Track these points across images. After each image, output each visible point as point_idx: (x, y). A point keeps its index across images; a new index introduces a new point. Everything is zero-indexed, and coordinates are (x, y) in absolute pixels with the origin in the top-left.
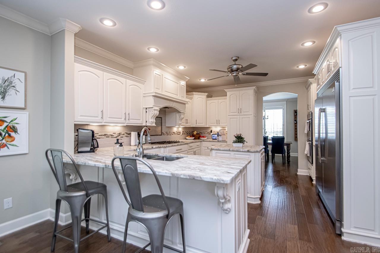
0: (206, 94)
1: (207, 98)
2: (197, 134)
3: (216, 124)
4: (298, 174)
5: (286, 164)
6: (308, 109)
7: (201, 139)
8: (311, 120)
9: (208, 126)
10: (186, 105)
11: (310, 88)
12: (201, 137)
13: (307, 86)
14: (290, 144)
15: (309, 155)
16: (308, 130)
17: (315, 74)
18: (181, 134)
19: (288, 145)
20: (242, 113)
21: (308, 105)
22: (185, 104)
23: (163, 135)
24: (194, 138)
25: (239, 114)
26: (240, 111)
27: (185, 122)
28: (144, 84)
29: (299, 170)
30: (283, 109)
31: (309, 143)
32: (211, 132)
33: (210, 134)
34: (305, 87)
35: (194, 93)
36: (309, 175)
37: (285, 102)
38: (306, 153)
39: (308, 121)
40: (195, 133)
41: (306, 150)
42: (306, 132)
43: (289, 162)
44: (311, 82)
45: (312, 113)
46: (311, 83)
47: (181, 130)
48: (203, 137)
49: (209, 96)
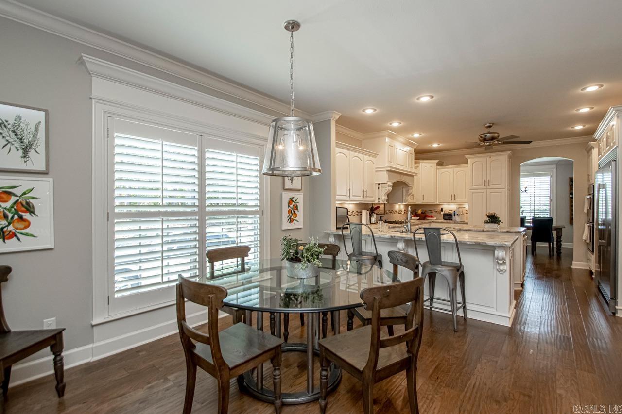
0: (437, 161)
1: (437, 166)
2: (422, 213)
3: (450, 200)
4: (572, 267)
5: (555, 257)
6: (589, 180)
7: (428, 220)
8: (592, 196)
9: (438, 203)
10: (415, 177)
11: (592, 153)
12: (429, 217)
13: (589, 150)
14: (561, 229)
15: (588, 241)
16: (589, 209)
17: (596, 138)
18: (403, 212)
19: (559, 230)
20: (491, 186)
21: (589, 175)
22: (412, 176)
23: (386, 215)
24: (418, 218)
25: (485, 188)
26: (487, 183)
27: (410, 198)
28: (375, 158)
29: (573, 262)
30: (551, 176)
31: (589, 226)
32: (442, 210)
33: (440, 213)
34: (586, 150)
35: (421, 161)
36: (589, 269)
37: (555, 166)
38: (584, 238)
39: (588, 197)
40: (420, 212)
41: (584, 235)
42: (585, 211)
43: (559, 253)
44: (592, 146)
45: (593, 186)
46: (592, 148)
47: (402, 207)
48: (431, 217)
49: (440, 164)
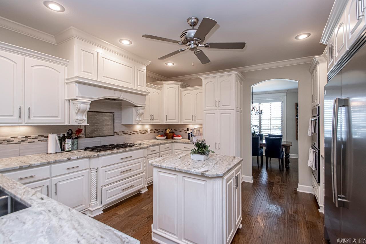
0: (180, 83)
1: (180, 88)
2: (170, 132)
3: (191, 120)
4: (298, 190)
5: (285, 171)
6: (313, 102)
7: (175, 139)
8: (317, 118)
9: (182, 123)
10: (147, 96)
11: (317, 71)
12: (175, 137)
13: (312, 69)
14: (289, 146)
15: (314, 169)
16: (313, 132)
17: (324, 44)
18: (149, 132)
19: (287, 147)
20: (221, 107)
21: (313, 96)
22: (145, 95)
23: (115, 136)
24: (165, 137)
25: (216, 108)
26: (218, 104)
27: (150, 118)
28: (66, 66)
29: (299, 185)
30: (283, 102)
31: (314, 152)
32: (188, 130)
33: (187, 132)
34: (309, 71)
35: (164, 82)
36: (313, 193)
37: (285, 94)
38: (309, 164)
39: (313, 119)
40: (168, 131)
41: (309, 161)
42: (310, 134)
43: (288, 169)
44: (317, 61)
45: (319, 107)
46: (318, 63)
47: (147, 127)
48: (177, 136)
49: (182, 86)
